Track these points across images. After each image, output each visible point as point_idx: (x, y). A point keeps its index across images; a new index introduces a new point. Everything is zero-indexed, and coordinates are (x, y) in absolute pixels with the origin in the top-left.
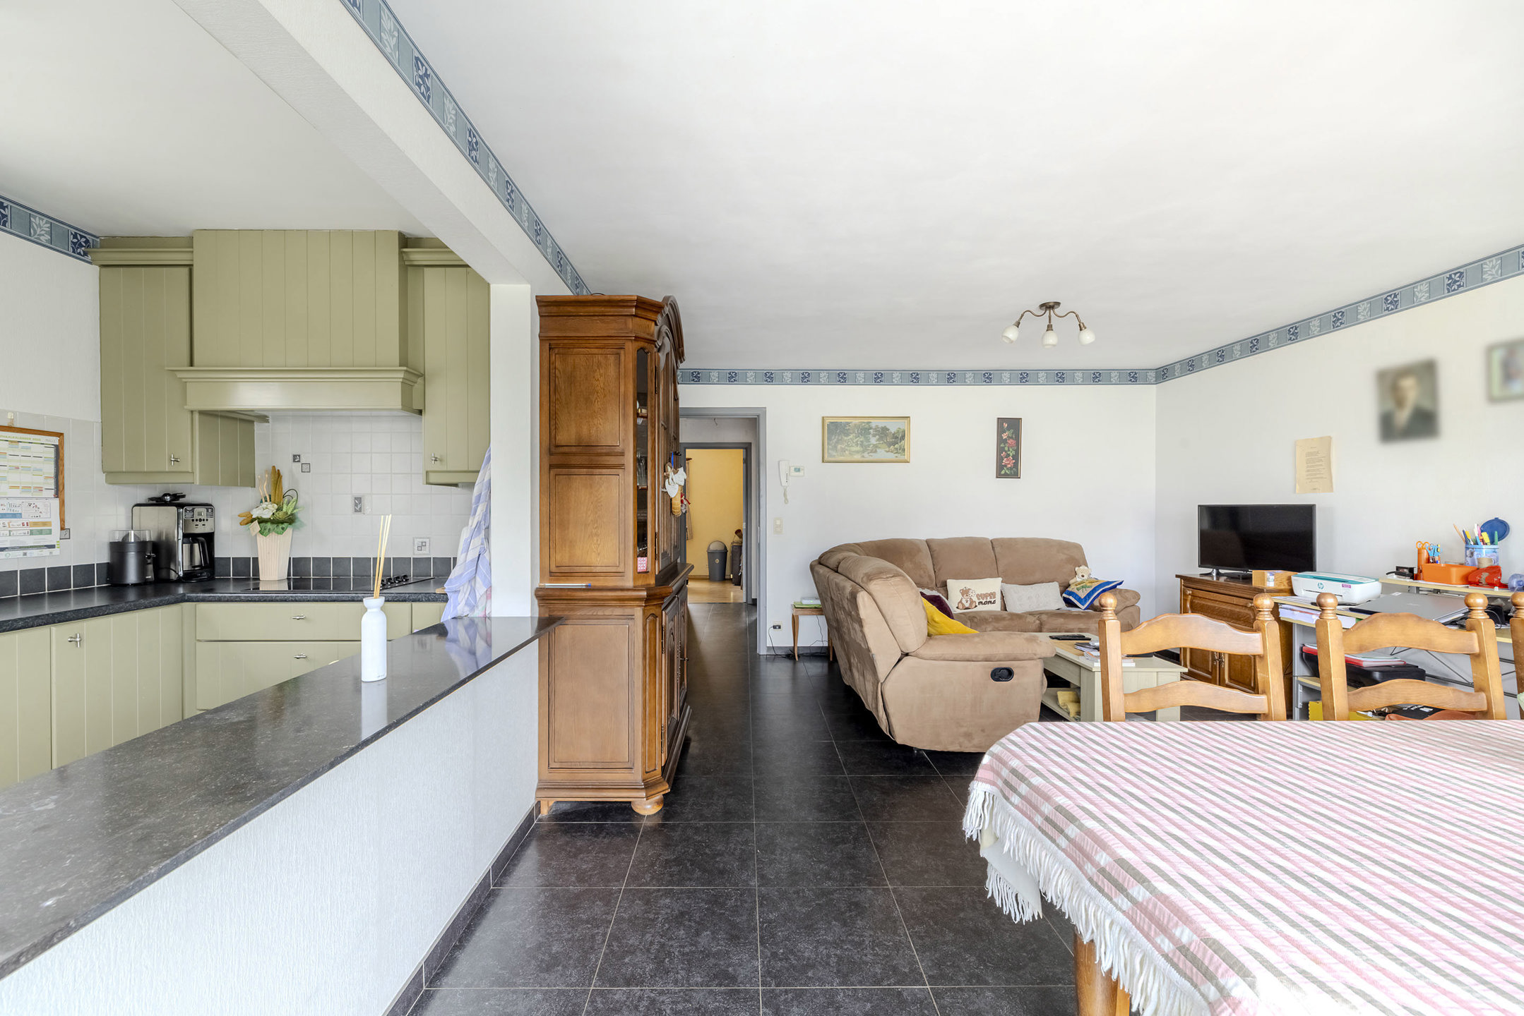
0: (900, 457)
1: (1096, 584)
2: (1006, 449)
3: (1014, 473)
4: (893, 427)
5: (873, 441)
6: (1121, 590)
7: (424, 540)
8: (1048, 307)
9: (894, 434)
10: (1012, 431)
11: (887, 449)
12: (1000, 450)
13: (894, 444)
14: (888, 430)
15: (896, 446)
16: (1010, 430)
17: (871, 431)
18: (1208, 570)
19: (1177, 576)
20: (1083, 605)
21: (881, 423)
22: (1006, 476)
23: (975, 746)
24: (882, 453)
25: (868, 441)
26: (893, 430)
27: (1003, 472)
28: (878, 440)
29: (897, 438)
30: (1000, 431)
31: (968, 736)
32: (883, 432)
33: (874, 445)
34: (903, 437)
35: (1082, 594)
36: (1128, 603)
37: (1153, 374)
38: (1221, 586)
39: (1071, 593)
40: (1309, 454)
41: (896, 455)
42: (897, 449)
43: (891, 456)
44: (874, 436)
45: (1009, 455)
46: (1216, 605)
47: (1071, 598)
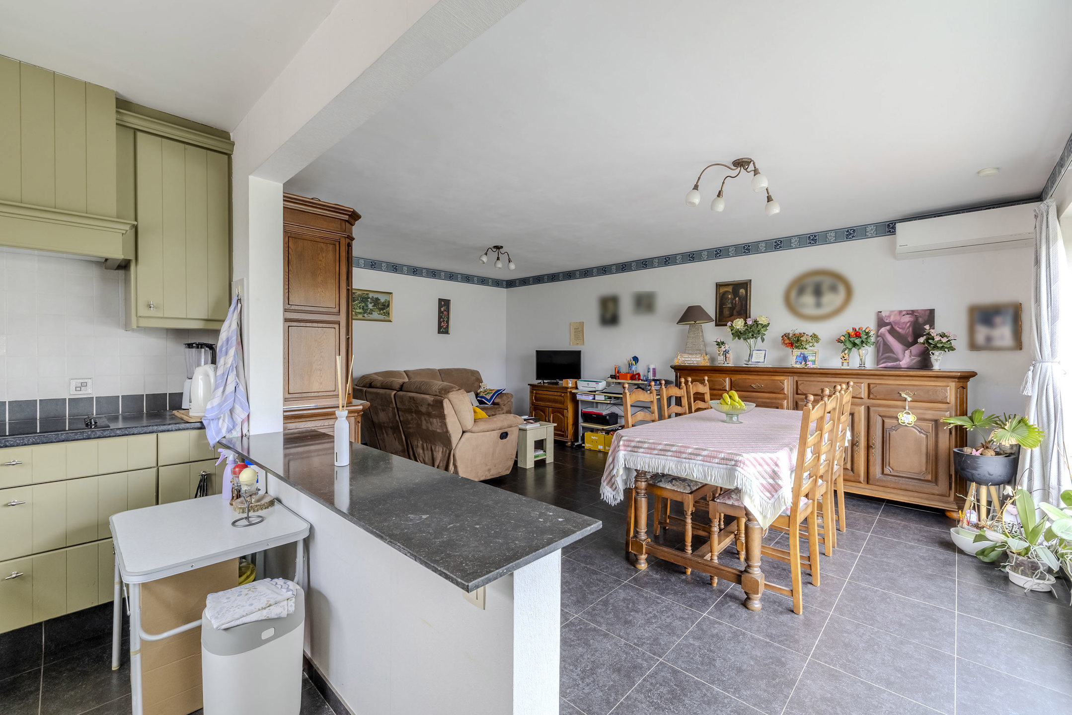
0: (387, 318)
1: (494, 392)
2: (443, 317)
3: (446, 332)
4: (382, 299)
5: (370, 306)
6: (505, 393)
7: (86, 381)
8: (498, 248)
9: (383, 303)
10: (446, 307)
11: (379, 313)
12: (440, 317)
13: (383, 309)
14: (380, 300)
15: (384, 311)
16: (444, 305)
17: (369, 300)
18: (540, 381)
19: (529, 385)
20: (489, 403)
21: (376, 296)
22: (443, 333)
23: (491, 475)
24: (375, 315)
25: (367, 306)
26: (382, 300)
27: (441, 330)
28: (373, 306)
29: (384, 306)
30: (440, 306)
31: (489, 470)
32: (376, 301)
33: (371, 309)
34: (388, 306)
35: (488, 397)
36: (509, 400)
37: (505, 283)
38: (546, 387)
39: (482, 397)
40: (575, 329)
41: (384, 317)
42: (384, 313)
43: (381, 317)
44: (371, 303)
45: (444, 321)
46: (547, 397)
47: (483, 399)
